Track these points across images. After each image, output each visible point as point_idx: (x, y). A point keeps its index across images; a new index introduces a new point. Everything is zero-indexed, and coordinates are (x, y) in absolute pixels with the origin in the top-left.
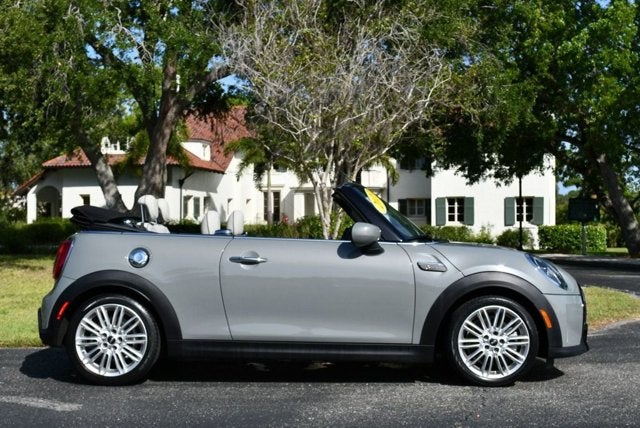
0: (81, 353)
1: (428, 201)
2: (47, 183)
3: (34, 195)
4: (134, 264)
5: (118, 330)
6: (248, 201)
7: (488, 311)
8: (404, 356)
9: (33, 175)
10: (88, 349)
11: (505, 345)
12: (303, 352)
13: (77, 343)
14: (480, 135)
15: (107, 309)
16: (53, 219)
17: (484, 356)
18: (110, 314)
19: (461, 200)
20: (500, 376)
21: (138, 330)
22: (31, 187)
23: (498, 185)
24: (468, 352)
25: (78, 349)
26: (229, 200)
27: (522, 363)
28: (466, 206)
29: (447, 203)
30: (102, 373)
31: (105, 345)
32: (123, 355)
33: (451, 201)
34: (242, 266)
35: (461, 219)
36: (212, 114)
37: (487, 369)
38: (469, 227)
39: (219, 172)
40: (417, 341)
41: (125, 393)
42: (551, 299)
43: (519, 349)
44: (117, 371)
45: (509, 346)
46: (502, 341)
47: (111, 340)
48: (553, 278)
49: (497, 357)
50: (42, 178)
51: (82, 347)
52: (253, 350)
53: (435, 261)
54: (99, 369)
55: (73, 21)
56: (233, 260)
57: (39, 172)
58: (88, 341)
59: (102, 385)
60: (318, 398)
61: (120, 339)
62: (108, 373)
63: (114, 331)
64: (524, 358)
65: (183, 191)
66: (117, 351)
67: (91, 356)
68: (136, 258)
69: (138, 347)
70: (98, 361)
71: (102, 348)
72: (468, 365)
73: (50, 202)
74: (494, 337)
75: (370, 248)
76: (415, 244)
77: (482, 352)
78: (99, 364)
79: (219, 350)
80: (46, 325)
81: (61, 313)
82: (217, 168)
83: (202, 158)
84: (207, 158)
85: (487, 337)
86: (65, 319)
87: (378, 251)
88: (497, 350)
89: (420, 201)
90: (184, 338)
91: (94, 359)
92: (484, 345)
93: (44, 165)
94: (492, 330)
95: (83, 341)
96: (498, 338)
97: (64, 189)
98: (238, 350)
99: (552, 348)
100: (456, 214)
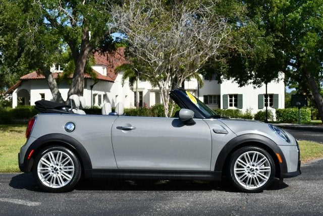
0: (40, 176)
1: (219, 96)
2: (22, 87)
3: (16, 94)
4: (67, 130)
5: (59, 164)
6: (126, 96)
7: (249, 154)
8: (206, 177)
9: (15, 83)
10: (44, 174)
11: (258, 172)
13: (38, 171)
15: (53, 153)
16: (26, 106)
17: (247, 177)
18: (55, 156)
19: (236, 96)
20: (255, 187)
21: (70, 164)
22: (14, 89)
23: (255, 88)
24: (239, 175)
25: (39, 174)
26: (116, 96)
27: (267, 180)
28: (238, 99)
29: (229, 97)
30: (51, 186)
31: (53, 172)
32: (62, 177)
33: (231, 96)
34: (123, 131)
35: (236, 105)
36: (107, 52)
37: (249, 184)
38: (240, 110)
39: (111, 82)
40: (213, 169)
41: (63, 196)
42: (282, 148)
43: (265, 173)
44: (59, 185)
45: (260, 172)
46: (257, 169)
47: (56, 169)
48: (283, 137)
49: (254, 177)
50: (20, 85)
51: (41, 173)
52: (129, 174)
53: (222, 128)
54: (50, 184)
56: (118, 128)
57: (18, 82)
58: (44, 170)
59: (51, 192)
60: (162, 199)
61: (60, 169)
62: (54, 186)
63: (57, 165)
64: (268, 178)
65: (93, 91)
66: (59, 175)
68: (68, 127)
69: (70, 173)
70: (49, 180)
71: (51, 173)
72: (239, 181)
73: (24, 97)
74: (253, 167)
75: (189, 122)
76: (212, 119)
77: (246, 175)
78: (49, 181)
79: (111, 174)
80: (22, 162)
81: (30, 155)
82: (109, 81)
83: (102, 74)
84: (105, 74)
85: (249, 167)
86: (32, 159)
87: (193, 123)
88: (254, 174)
89: (215, 96)
90: (93, 168)
91: (47, 179)
92: (247, 171)
93: (21, 78)
94: (252, 163)
95: (41, 170)
96: (255, 168)
97: (32, 90)
98: (121, 174)
99: (282, 174)
100: (233, 103)
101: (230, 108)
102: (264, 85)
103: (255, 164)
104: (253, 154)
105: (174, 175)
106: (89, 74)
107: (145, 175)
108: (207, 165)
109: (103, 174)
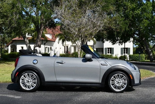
0: (21, 84)
1: (103, 49)
3: (10, 47)
4: (34, 63)
5: (30, 79)
6: (60, 48)
10: (23, 83)
11: (121, 83)
13: (20, 82)
14: (116, 33)
16: (15, 52)
18: (28, 75)
19: (111, 48)
20: (120, 90)
21: (35, 79)
22: (9, 45)
23: (119, 45)
24: (112, 85)
26: (56, 48)
30: (26, 89)
32: (31, 85)
33: (108, 48)
34: (59, 64)
36: (52, 28)
37: (117, 89)
38: (113, 55)
39: (54, 41)
40: (100, 82)
41: (31, 94)
42: (132, 72)
43: (125, 84)
44: (30, 89)
45: (122, 83)
47: (28, 81)
48: (133, 67)
49: (119, 86)
50: (12, 43)
52: (62, 84)
53: (105, 63)
56: (58, 62)
57: (11, 41)
58: (23, 82)
59: (26, 92)
60: (77, 95)
61: (30, 81)
62: (28, 89)
63: (29, 79)
64: (126, 86)
65: (45, 46)
66: (30, 84)
67: (24, 85)
68: (34, 62)
69: (35, 83)
70: (25, 86)
71: (26, 83)
72: (112, 88)
73: (14, 48)
74: (119, 81)
75: (90, 60)
76: (100, 59)
77: (116, 85)
79: (54, 84)
80: (13, 78)
81: (16, 75)
82: (53, 41)
83: (50, 38)
84: (51, 38)
85: (117, 81)
87: (92, 61)
88: (119, 84)
89: (101, 49)
90: (46, 81)
92: (116, 83)
93: (12, 39)
94: (118, 79)
95: (22, 82)
97: (17, 45)
98: (58, 84)
99: (132, 84)
100: (109, 52)
103: (120, 80)
104: (119, 75)
105: (83, 85)
106: (44, 38)
107: (69, 84)
108: (98, 80)
109: (50, 84)
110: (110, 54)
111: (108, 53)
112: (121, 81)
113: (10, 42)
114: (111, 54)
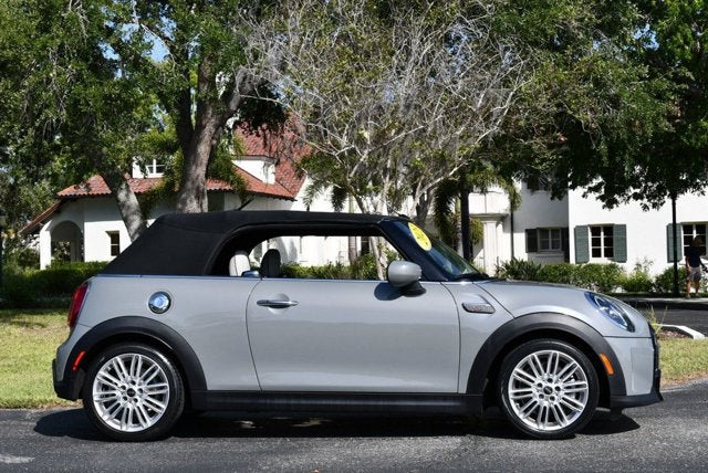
0: (100, 411)
1: (566, 231)
2: (64, 217)
3: (48, 233)
4: (154, 309)
5: (137, 381)
8: (449, 407)
9: (45, 207)
10: (107, 405)
11: (562, 393)
12: (338, 402)
13: (95, 398)
14: (603, 147)
17: (539, 406)
18: (127, 365)
19: (609, 229)
20: (558, 427)
21: (159, 379)
22: (44, 223)
25: (96, 405)
27: (581, 411)
28: (615, 236)
29: (590, 234)
30: (124, 429)
31: (125, 398)
32: (146, 408)
33: (596, 230)
34: (271, 309)
35: (609, 254)
37: (543, 420)
38: (620, 265)
40: (463, 390)
43: (578, 395)
44: (140, 425)
45: (566, 394)
46: (558, 389)
47: (131, 393)
49: (552, 406)
50: (57, 211)
52: (284, 402)
53: (482, 302)
54: (121, 425)
55: (74, 19)
56: (261, 303)
57: (53, 204)
58: (107, 396)
59: (121, 441)
61: (141, 390)
62: (130, 428)
63: (134, 383)
64: (583, 405)
66: (138, 404)
67: (111, 412)
68: (156, 303)
69: (160, 398)
70: (119, 417)
71: (122, 402)
72: (521, 416)
73: (68, 240)
74: (549, 385)
77: (536, 402)
78: (120, 419)
79: (247, 401)
80: (61, 378)
81: (76, 364)
83: (264, 180)
84: (272, 180)
85: (540, 385)
86: (81, 370)
87: (419, 292)
88: (553, 398)
89: (555, 231)
90: (209, 388)
91: (114, 415)
92: (538, 394)
93: (60, 194)
94: (546, 377)
95: (102, 397)
96: (553, 386)
97: (86, 224)
98: (268, 401)
99: (613, 397)
100: (603, 247)
101: (593, 261)
102: (668, 201)
103: (555, 378)
104: (547, 356)
105: (381, 403)
106: (228, 180)
107: (318, 402)
108: (451, 380)
109: (229, 401)
110: (603, 261)
111: (596, 253)
112: (561, 385)
113: (45, 206)
114: (609, 262)
